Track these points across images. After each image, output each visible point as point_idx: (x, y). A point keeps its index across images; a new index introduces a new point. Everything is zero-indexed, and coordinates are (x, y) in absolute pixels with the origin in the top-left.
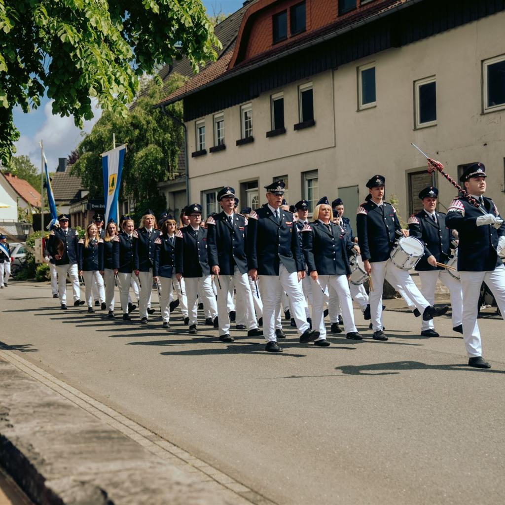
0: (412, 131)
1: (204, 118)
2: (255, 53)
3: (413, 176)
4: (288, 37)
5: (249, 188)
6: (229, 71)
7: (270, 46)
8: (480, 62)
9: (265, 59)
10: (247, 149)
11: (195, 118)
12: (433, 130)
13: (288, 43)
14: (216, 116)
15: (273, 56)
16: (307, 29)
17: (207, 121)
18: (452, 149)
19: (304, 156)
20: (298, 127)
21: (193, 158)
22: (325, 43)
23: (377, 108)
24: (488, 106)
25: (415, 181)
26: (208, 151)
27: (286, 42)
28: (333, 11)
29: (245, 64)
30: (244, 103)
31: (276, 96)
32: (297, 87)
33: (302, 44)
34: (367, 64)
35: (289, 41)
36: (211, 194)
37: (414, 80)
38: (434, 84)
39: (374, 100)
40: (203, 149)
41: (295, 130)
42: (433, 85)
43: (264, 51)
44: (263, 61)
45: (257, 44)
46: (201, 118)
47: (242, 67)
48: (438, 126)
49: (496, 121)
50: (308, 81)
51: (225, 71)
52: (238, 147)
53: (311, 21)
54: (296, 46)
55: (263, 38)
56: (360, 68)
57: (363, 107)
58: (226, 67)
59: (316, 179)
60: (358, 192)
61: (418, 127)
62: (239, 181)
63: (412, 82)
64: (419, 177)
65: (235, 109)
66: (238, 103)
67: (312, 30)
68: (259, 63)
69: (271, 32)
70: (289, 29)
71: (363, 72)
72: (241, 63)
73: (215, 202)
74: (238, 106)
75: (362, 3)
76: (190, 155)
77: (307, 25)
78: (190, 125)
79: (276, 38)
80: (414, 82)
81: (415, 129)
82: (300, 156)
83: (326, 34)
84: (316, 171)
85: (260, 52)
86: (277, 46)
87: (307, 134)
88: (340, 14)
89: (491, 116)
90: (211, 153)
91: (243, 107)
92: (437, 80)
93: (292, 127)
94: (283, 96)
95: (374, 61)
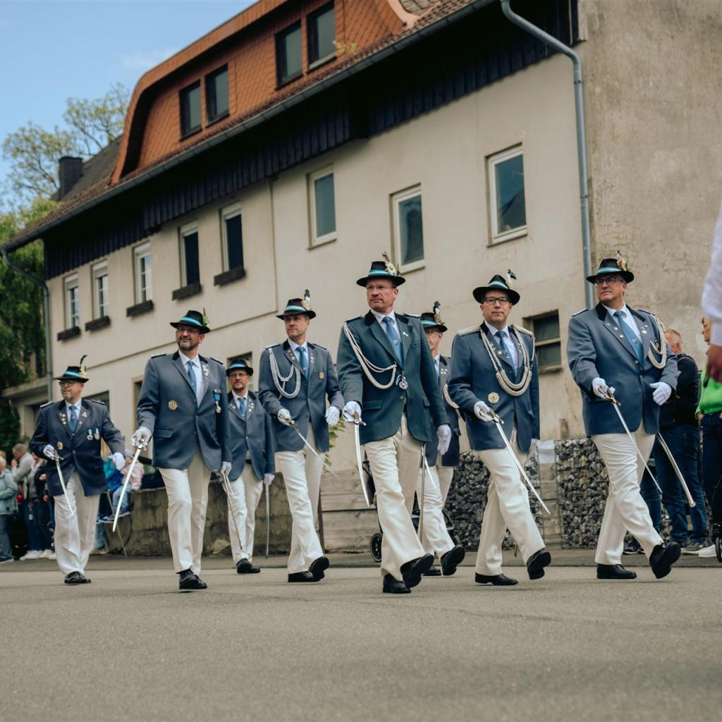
1: (76, 272)
2: (154, 155)
4: (204, 126)
6: (111, 187)
7: (176, 144)
8: (483, 160)
10: (144, 322)
11: (63, 272)
12: (420, 275)
14: (96, 268)
16: (231, 112)
17: (81, 276)
19: (230, 330)
20: (221, 281)
21: (60, 342)
23: (337, 243)
24: (499, 233)
26: (82, 327)
27: (200, 136)
28: (269, 80)
30: (138, 243)
31: (188, 229)
32: (217, 214)
34: (322, 168)
35: (206, 132)
37: (391, 192)
38: (418, 199)
39: (333, 228)
40: (76, 325)
41: (215, 285)
42: (417, 201)
43: (166, 152)
45: (156, 140)
46: (71, 272)
48: (427, 269)
49: (509, 256)
50: (234, 200)
51: (106, 187)
52: (129, 318)
53: (236, 99)
55: (165, 130)
56: (312, 176)
57: (318, 241)
58: (108, 182)
62: (133, 379)
63: (388, 197)
65: (124, 254)
66: (130, 244)
67: (237, 114)
69: (178, 120)
70: (203, 113)
71: (316, 182)
72: (132, 173)
74: (129, 249)
75: (313, 66)
76: (55, 337)
77: (231, 105)
78: (55, 285)
79: (186, 130)
80: (391, 196)
84: (249, 355)
86: (184, 144)
87: (235, 291)
88: (280, 86)
89: (502, 248)
90: (88, 332)
91: (137, 250)
92: (424, 192)
93: (212, 280)
94: (196, 228)
95: (331, 164)
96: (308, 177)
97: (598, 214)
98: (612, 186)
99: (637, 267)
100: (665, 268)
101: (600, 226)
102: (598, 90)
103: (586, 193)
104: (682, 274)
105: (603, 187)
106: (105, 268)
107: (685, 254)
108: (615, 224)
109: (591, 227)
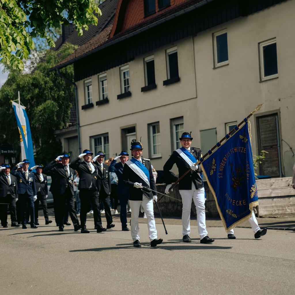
0: (259, 83)
1: (91, 78)
2: (130, 25)
3: (260, 119)
4: (157, 11)
5: (128, 133)
6: (110, 40)
7: (142, 19)
9: (138, 29)
10: (126, 102)
11: (84, 78)
12: (276, 81)
13: (157, 16)
14: (100, 76)
15: (144, 26)
16: (171, 4)
17: (93, 80)
18: (291, 97)
19: (171, 106)
20: (166, 83)
21: (83, 110)
22: (186, 14)
23: (229, 65)
25: (263, 123)
26: (95, 104)
27: (155, 15)
29: (123, 33)
30: (123, 65)
31: (148, 59)
32: (164, 52)
33: (168, 16)
34: (220, 30)
35: (157, 14)
36: (98, 139)
38: (275, 45)
39: (226, 59)
40: (90, 103)
41: (164, 85)
43: (137, 23)
44: (137, 31)
45: (131, 17)
46: (88, 78)
47: (120, 36)
48: (279, 78)
50: (174, 46)
51: (107, 40)
52: (118, 100)
54: (164, 18)
55: (136, 13)
56: (214, 34)
57: (218, 65)
58: (108, 37)
59: (183, 124)
60: (216, 134)
61: (263, 80)
62: (120, 127)
63: (257, 44)
64: (266, 120)
65: (115, 71)
66: (118, 66)
67: (175, 5)
68: (133, 32)
69: (143, 8)
70: (157, 5)
71: (217, 37)
72: (120, 33)
73: (101, 144)
74: (118, 68)
76: (80, 108)
77: (171, 1)
78: (80, 84)
79: (147, 13)
80: (259, 43)
81: (261, 81)
82: (168, 106)
83: (187, 7)
84: (182, 118)
85: (134, 24)
86: (148, 19)
87: (174, 88)
90: (97, 106)
91: (122, 68)
92: (277, 41)
93: (162, 83)
94: (153, 58)
95: (226, 28)
96: (213, 34)
106: (106, 76)
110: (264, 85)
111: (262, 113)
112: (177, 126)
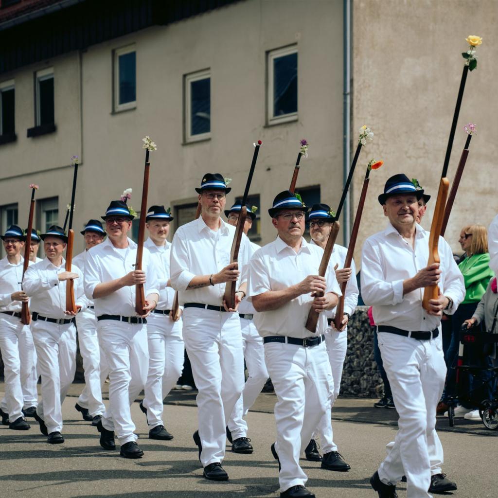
0: (181, 146)
3: (180, 211)
8: (263, 55)
12: (206, 146)
20: (33, 133)
23: (137, 110)
24: (274, 116)
25: (184, 217)
31: (5, 85)
32: (32, 75)
34: (126, 46)
37: (185, 73)
38: (208, 81)
39: (133, 98)
41: (28, 137)
42: (207, 83)
48: (212, 140)
49: (282, 137)
50: (48, 65)
56: (117, 51)
57: (120, 107)
59: (56, 211)
61: (188, 141)
63: (181, 78)
64: (188, 213)
71: (120, 57)
80: (185, 76)
81: (185, 144)
84: (56, 199)
87: (46, 144)
89: (277, 130)
92: (212, 75)
93: (25, 133)
94: (13, 85)
95: (134, 43)
96: (113, 52)
97: (357, 108)
98: (369, 86)
99: (386, 153)
100: (408, 155)
101: (358, 118)
102: (362, 5)
103: (348, 90)
104: (421, 161)
105: (362, 86)
107: (424, 144)
108: (369, 118)
109: (351, 119)
110: (189, 150)
111: (184, 200)
112: (49, 213)
